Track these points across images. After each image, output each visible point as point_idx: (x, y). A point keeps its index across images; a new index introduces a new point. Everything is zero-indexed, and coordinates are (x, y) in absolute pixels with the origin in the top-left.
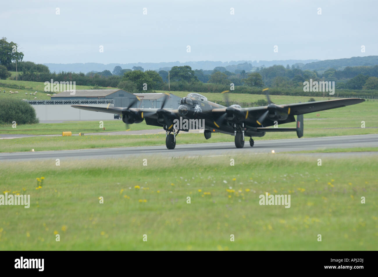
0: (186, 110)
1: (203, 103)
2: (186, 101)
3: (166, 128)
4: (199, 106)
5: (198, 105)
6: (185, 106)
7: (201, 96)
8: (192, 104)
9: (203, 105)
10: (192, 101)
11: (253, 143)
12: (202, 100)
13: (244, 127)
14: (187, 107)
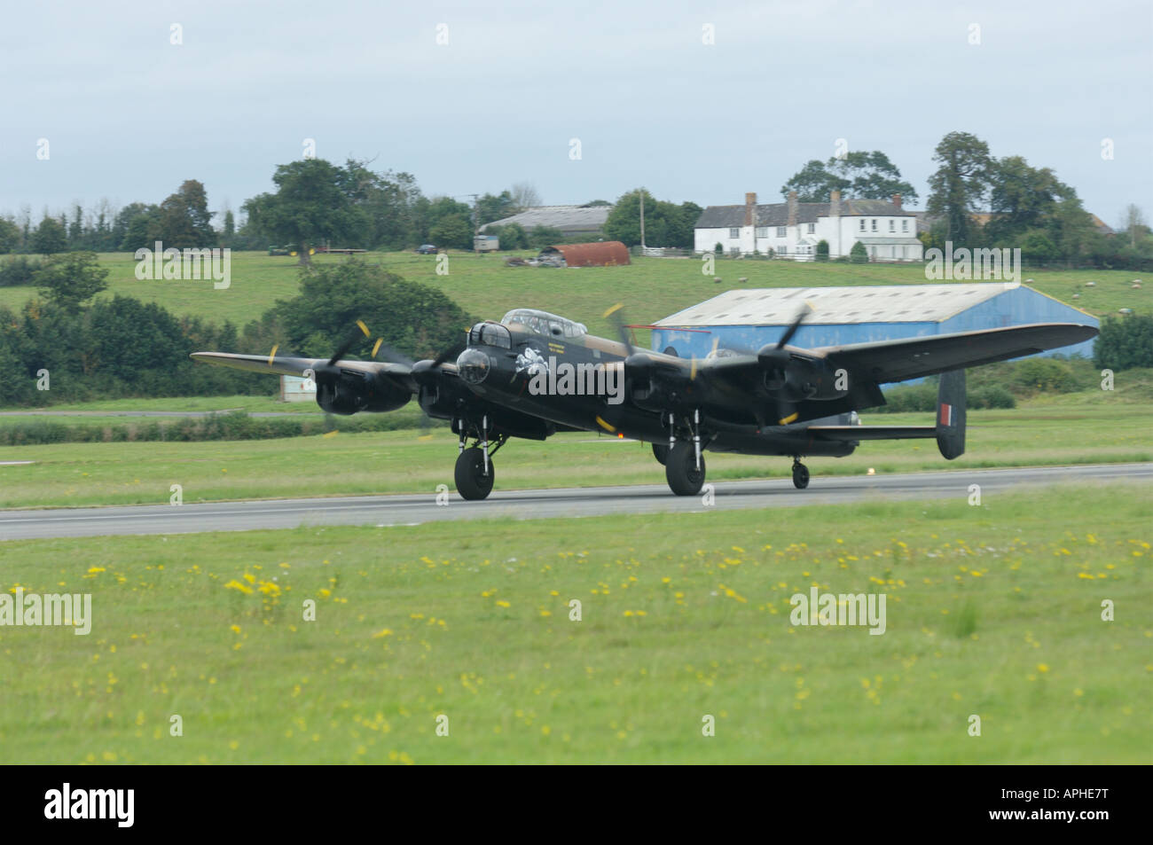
0: (483, 365)
1: (557, 342)
2: (484, 337)
3: (460, 427)
4: (538, 351)
5: (533, 348)
6: (479, 352)
7: (554, 320)
8: (509, 347)
9: (556, 348)
10: (508, 336)
11: (803, 477)
12: (556, 332)
13: (699, 424)
14: (488, 355)
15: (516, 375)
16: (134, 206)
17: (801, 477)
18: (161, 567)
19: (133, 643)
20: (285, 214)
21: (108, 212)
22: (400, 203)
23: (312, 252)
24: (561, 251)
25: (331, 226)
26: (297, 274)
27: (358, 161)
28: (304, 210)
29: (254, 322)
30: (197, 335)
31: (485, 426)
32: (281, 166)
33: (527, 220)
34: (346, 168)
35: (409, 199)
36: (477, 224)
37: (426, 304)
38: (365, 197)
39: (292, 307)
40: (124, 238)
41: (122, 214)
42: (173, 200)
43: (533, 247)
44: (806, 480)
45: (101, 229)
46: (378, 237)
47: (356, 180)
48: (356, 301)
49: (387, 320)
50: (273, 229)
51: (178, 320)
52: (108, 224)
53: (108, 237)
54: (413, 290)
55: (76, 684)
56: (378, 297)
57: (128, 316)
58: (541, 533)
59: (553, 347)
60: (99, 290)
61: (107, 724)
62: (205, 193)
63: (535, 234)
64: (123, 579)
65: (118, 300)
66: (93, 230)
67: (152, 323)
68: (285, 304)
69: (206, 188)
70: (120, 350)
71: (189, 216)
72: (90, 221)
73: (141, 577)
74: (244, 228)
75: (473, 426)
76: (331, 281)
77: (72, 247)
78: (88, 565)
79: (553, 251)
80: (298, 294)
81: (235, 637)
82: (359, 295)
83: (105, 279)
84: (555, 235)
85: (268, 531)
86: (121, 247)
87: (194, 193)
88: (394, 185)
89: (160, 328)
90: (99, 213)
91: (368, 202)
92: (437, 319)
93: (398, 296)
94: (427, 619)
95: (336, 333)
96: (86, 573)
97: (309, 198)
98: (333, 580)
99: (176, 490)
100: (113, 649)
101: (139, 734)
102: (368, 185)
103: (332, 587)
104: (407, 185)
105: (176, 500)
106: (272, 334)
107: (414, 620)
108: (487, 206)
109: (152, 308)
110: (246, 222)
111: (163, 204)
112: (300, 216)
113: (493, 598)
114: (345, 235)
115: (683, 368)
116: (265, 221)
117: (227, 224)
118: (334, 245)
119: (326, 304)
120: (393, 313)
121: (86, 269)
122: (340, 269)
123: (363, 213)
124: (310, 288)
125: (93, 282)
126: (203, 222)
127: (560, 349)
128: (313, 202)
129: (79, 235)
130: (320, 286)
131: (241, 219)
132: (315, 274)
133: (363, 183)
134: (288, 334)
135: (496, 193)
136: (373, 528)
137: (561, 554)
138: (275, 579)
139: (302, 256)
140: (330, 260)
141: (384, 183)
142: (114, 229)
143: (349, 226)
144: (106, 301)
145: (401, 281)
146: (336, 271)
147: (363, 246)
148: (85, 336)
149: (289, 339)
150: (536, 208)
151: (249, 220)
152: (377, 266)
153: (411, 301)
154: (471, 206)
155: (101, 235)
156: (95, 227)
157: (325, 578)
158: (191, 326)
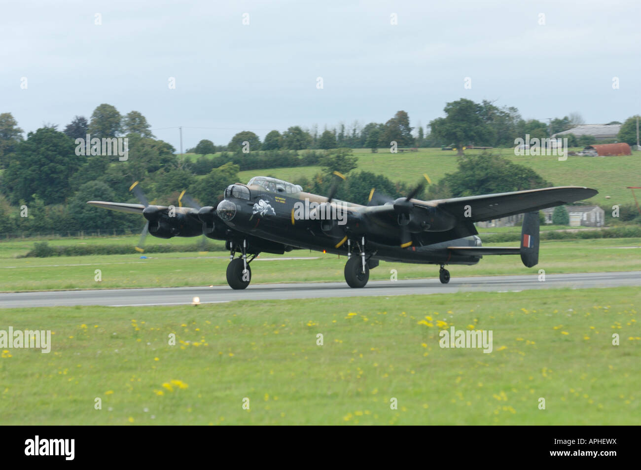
0: (232, 210)
1: (281, 196)
4: (268, 202)
5: (264, 200)
6: (231, 202)
7: (279, 184)
8: (249, 199)
9: (280, 200)
10: (248, 192)
11: (446, 277)
12: (280, 190)
13: (364, 245)
14: (236, 204)
15: (252, 216)
16: (371, 124)
17: (445, 277)
18: (385, 313)
19: (371, 352)
20: (450, 128)
21: (358, 127)
22: (510, 123)
23: (464, 148)
24: (595, 148)
25: (475, 135)
26: (456, 160)
27: (488, 101)
28: (460, 127)
29: (434, 185)
30: (404, 191)
31: (245, 246)
32: (448, 103)
33: (577, 132)
34: (482, 104)
35: (515, 121)
36: (551, 134)
37: (524, 176)
38: (492, 120)
39: (454, 177)
40: (366, 141)
41: (366, 128)
42: (392, 121)
43: (580, 146)
44: (448, 279)
45: (354, 136)
46: (499, 140)
47: (488, 110)
48: (487, 174)
49: (503, 184)
50: (444, 137)
51: (394, 184)
52: (358, 134)
53: (357, 141)
54: (517, 168)
55: (341, 374)
56: (499, 172)
57: (368, 181)
58: (585, 296)
59: (278, 199)
60: (353, 168)
61: (358, 394)
62: (408, 118)
63: (581, 139)
64: (366, 319)
65: (363, 173)
66: (350, 137)
67: (381, 185)
68: (450, 175)
69: (409, 115)
70: (364, 199)
71: (400, 129)
72: (348, 132)
73: (375, 318)
74: (429, 136)
75: (238, 246)
76: (474, 163)
77: (339, 146)
78: (347, 311)
79: (590, 148)
80: (457, 170)
81: (425, 350)
82: (488, 171)
83: (356, 163)
84: (592, 140)
85: (442, 294)
86: (365, 146)
87: (403, 118)
88: (507, 113)
89: (385, 188)
90: (353, 128)
91: (494, 122)
92: (529, 183)
93: (509, 171)
94: (525, 342)
95: (477, 191)
96: (347, 316)
97: (463, 120)
98: (475, 320)
99: (394, 273)
100: (361, 356)
101: (375, 400)
102: (493, 113)
103: (475, 324)
104: (515, 113)
105: (394, 278)
106: (443, 191)
107: (519, 341)
108: (556, 124)
109: (380, 177)
110: (430, 133)
111: (387, 123)
112: (458, 129)
113: (560, 330)
114: (483, 140)
115: (354, 212)
116: (440, 132)
117: (420, 134)
118: (476, 145)
119: (472, 176)
120: (506, 181)
121: (347, 157)
122: (479, 157)
123: (491, 128)
124: (463, 167)
125: (349, 164)
126: (407, 132)
127: (283, 200)
128: (465, 122)
129: (343, 139)
130: (468, 166)
131: (427, 131)
132: (466, 160)
133: (491, 112)
134: (452, 191)
135: (561, 117)
136: (497, 293)
137: (595, 307)
138: (445, 320)
139: (459, 151)
140: (473, 152)
141: (502, 112)
142: (361, 136)
143: (483, 134)
144: (357, 173)
145: (511, 163)
146: (476, 158)
147: (491, 145)
148: (346, 192)
149: (452, 194)
150: (582, 125)
151: (432, 131)
152: (498, 156)
153: (516, 174)
154: (548, 124)
155: (353, 140)
156: (351, 135)
157: (471, 319)
158: (401, 187)
